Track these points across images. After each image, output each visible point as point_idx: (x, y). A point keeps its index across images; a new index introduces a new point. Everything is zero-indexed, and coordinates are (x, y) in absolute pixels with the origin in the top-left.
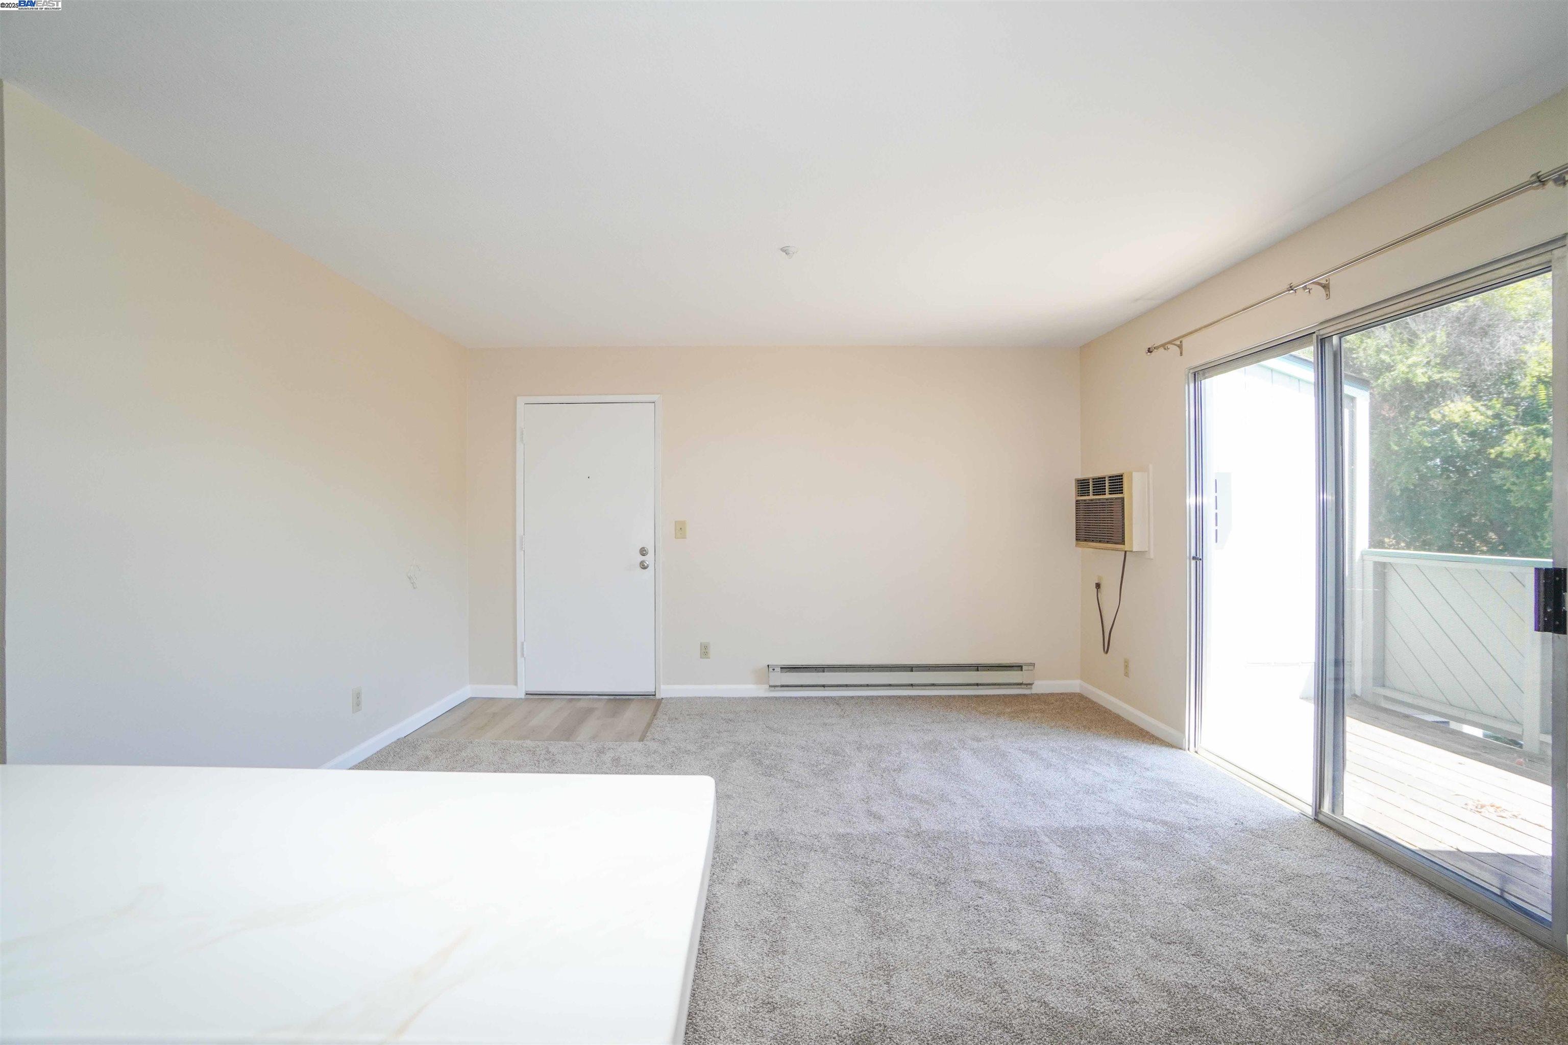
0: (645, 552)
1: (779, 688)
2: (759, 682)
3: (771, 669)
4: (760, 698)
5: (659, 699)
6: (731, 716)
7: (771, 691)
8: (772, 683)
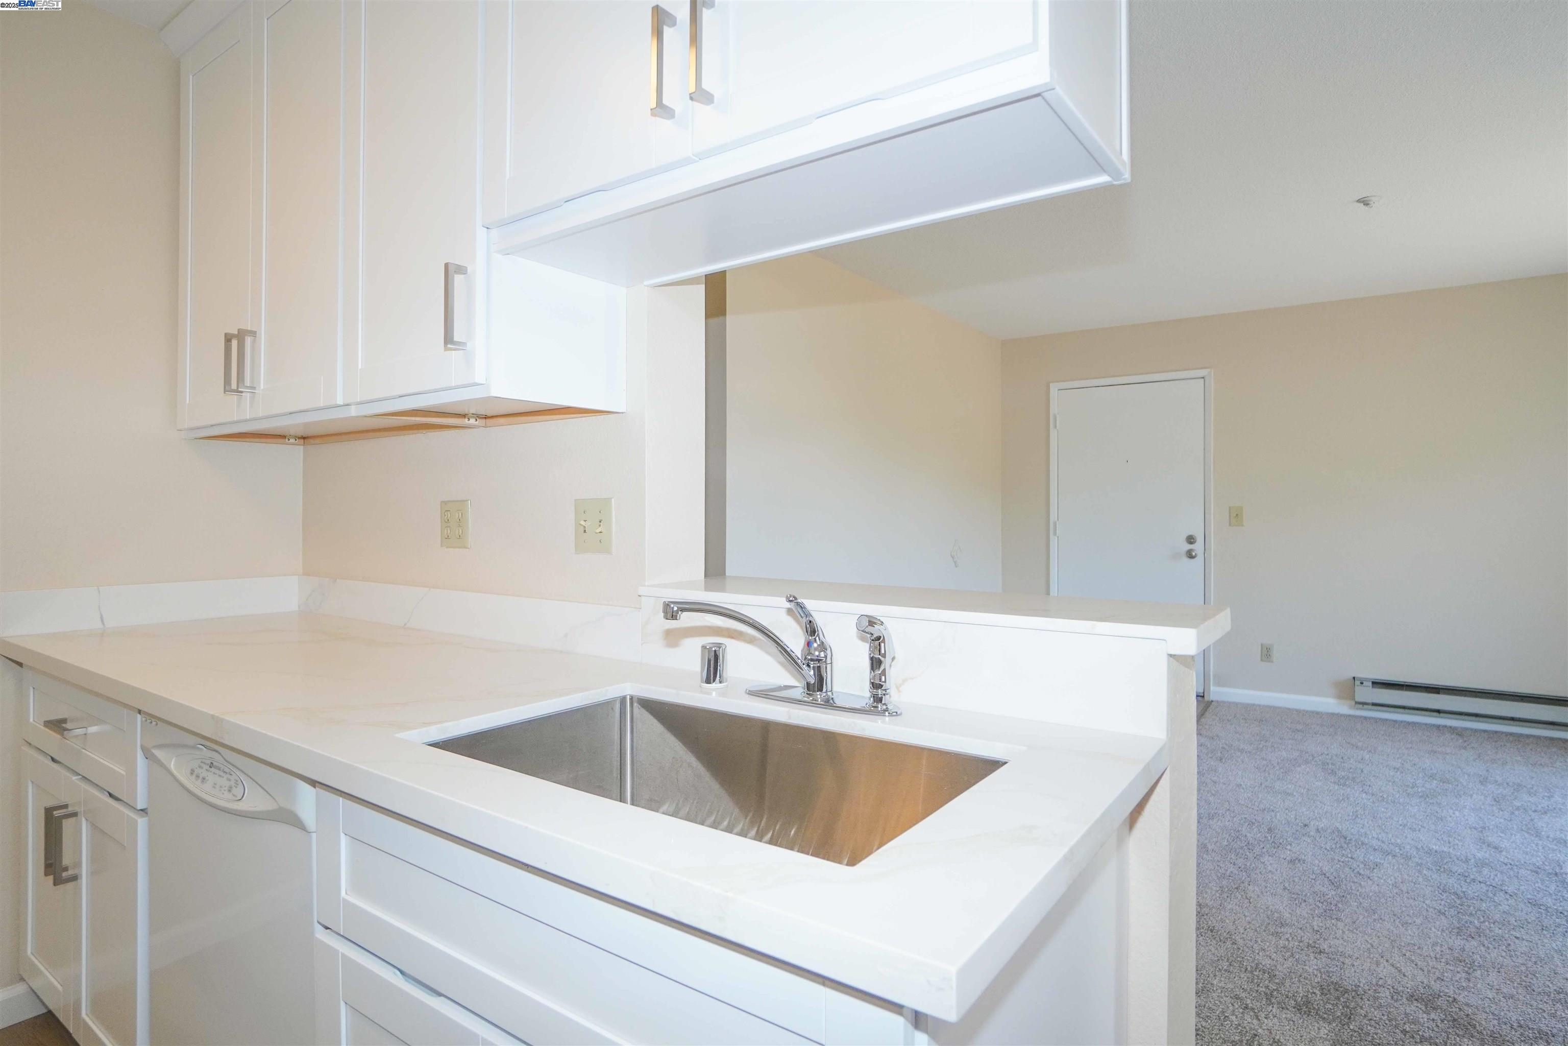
0: (1192, 540)
1: (1370, 707)
2: (1339, 697)
3: (1357, 683)
4: (1342, 715)
5: (1208, 702)
6: (1300, 727)
7: (1357, 709)
8: (1358, 699)
